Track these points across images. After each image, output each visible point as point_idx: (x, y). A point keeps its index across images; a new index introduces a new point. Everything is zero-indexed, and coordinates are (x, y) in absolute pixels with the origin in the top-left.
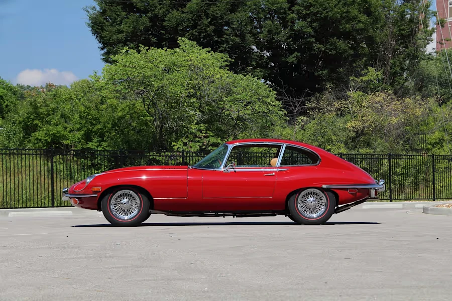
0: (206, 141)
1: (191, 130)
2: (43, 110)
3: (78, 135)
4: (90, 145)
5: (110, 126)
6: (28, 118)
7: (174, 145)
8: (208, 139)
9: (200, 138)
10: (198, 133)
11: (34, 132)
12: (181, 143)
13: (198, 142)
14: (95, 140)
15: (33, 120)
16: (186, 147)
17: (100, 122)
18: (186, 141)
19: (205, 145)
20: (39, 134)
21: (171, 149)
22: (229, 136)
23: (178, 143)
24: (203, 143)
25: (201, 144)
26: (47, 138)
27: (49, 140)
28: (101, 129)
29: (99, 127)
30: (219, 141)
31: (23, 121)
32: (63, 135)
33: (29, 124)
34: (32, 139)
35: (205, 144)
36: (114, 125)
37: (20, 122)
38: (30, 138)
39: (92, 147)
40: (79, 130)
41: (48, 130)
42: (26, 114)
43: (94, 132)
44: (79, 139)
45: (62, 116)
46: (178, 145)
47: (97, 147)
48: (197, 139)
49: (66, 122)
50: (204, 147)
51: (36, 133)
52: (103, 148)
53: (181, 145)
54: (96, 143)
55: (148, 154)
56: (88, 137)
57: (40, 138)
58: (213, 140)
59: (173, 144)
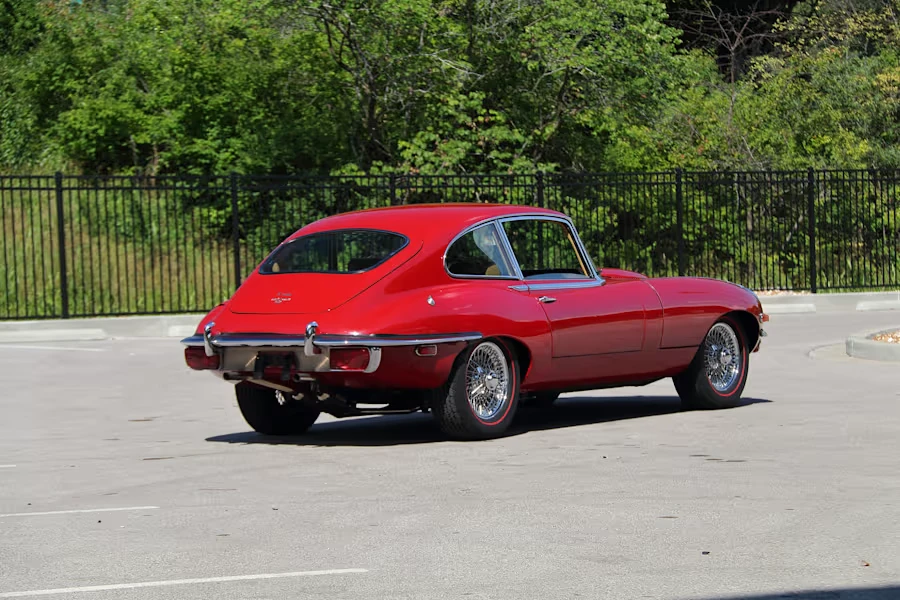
0: (484, 135)
1: (445, 108)
2: (86, 55)
3: (171, 118)
4: (199, 146)
5: (248, 95)
6: (50, 73)
7: (404, 148)
8: (489, 131)
9: (470, 128)
10: (463, 118)
11: (63, 111)
12: (420, 143)
13: (463, 139)
14: (214, 132)
15: (62, 79)
16: (430, 154)
17: (225, 87)
18: (433, 137)
19: (480, 147)
20: (76, 117)
21: (395, 158)
22: (545, 122)
23: (415, 140)
24: (476, 142)
25: (468, 145)
26: (96, 126)
27: (101, 132)
28: (225, 104)
29: (220, 99)
30: (517, 136)
31: (38, 82)
32: (133, 121)
33: (52, 88)
34: (59, 127)
35: (481, 143)
36: (262, 94)
37: (30, 85)
38: (56, 127)
39: (204, 152)
40: (172, 106)
41: (94, 109)
42: (43, 65)
43: (209, 113)
44: (170, 130)
45: (129, 72)
46: (412, 147)
47: (218, 150)
48: (463, 132)
49: (140, 86)
50: (479, 152)
51: (69, 113)
52: (233, 153)
53: (420, 147)
54: (215, 139)
55: (337, 173)
56: (194, 125)
57: (77, 126)
58: (500, 134)
59: (401, 144)
